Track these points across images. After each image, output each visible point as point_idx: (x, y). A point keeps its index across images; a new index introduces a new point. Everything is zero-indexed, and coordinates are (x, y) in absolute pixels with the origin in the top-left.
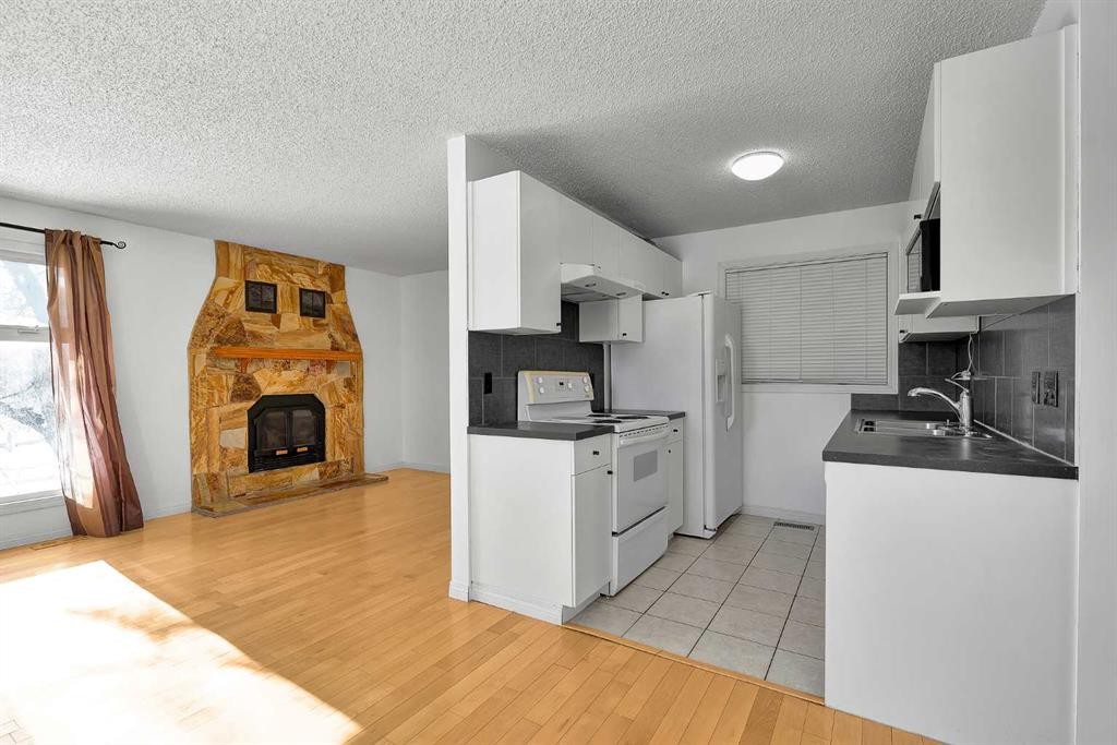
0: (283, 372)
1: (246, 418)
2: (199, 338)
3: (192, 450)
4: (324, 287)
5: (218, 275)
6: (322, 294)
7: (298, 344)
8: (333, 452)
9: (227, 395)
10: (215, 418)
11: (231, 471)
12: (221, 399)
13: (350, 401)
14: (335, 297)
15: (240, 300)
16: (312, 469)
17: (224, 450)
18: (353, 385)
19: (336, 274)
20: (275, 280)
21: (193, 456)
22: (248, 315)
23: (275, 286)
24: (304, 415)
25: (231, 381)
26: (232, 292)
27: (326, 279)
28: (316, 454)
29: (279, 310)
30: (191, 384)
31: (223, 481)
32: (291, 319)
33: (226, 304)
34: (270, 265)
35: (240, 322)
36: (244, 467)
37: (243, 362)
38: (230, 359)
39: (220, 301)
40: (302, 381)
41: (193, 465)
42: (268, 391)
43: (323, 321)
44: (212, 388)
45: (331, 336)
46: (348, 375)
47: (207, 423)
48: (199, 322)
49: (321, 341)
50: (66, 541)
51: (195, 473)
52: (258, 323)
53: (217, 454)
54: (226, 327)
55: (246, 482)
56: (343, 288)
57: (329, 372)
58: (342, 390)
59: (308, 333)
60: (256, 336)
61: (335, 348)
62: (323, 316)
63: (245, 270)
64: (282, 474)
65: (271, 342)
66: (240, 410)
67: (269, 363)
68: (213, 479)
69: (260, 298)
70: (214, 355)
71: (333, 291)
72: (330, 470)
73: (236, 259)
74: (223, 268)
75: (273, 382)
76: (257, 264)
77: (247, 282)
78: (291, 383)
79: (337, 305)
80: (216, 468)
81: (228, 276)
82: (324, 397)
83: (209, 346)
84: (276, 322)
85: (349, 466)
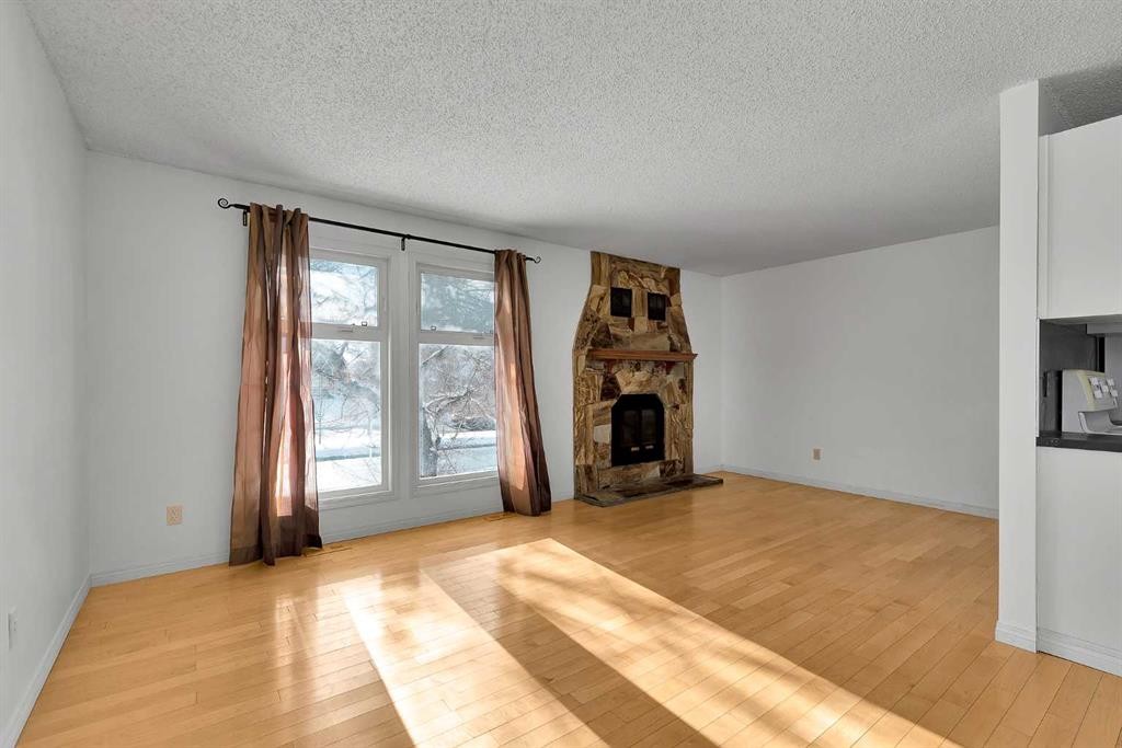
0: (637, 373)
1: (610, 415)
2: (581, 341)
3: (575, 442)
4: (665, 291)
5: (592, 284)
6: (663, 297)
7: (646, 346)
8: (672, 454)
9: (598, 393)
10: (591, 414)
11: (599, 463)
12: (595, 399)
13: (683, 402)
14: (672, 300)
15: (607, 307)
16: (654, 467)
17: (596, 444)
18: (685, 386)
19: (673, 276)
20: (631, 285)
21: (575, 448)
22: (611, 320)
23: (630, 291)
24: (648, 413)
25: (601, 381)
26: (602, 299)
27: (666, 283)
28: (657, 454)
29: (634, 314)
30: (575, 383)
31: (595, 473)
32: (642, 323)
33: (598, 310)
34: (628, 272)
35: (607, 326)
36: (608, 463)
37: (610, 363)
38: (602, 360)
39: (594, 308)
40: (649, 381)
41: (576, 456)
42: (626, 390)
43: (665, 324)
44: (588, 387)
45: (670, 338)
46: (682, 377)
47: (585, 419)
48: (581, 326)
49: (662, 342)
51: (577, 463)
52: (618, 327)
53: (592, 447)
54: (598, 331)
55: (609, 475)
56: (679, 291)
57: (668, 373)
58: (677, 391)
59: (651, 335)
60: (618, 339)
61: (673, 349)
62: (664, 319)
63: (611, 277)
64: (635, 470)
65: (628, 344)
66: (606, 408)
67: (626, 365)
68: (588, 470)
69: (621, 303)
70: (591, 357)
71: (672, 294)
72: (668, 468)
73: (605, 267)
74: (596, 278)
75: (630, 382)
76: (619, 271)
77: (613, 289)
78: (641, 384)
79: (674, 308)
80: (590, 462)
81: (599, 284)
82: (664, 397)
83: (587, 348)
84: (631, 325)
85: (681, 466)
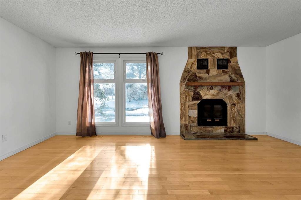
0: (210, 91)
1: (197, 107)
2: (183, 79)
3: (180, 115)
4: (227, 56)
5: (189, 59)
6: (226, 60)
7: (217, 80)
8: (231, 123)
9: (191, 98)
10: (187, 106)
11: (192, 124)
12: (189, 100)
13: (238, 103)
14: (232, 60)
15: (195, 66)
16: (221, 128)
17: (190, 117)
18: (241, 96)
19: (233, 51)
20: (208, 57)
21: (180, 117)
22: (198, 71)
23: (207, 59)
24: (218, 107)
25: (192, 94)
26: (193, 64)
27: (228, 53)
28: (223, 122)
29: (209, 68)
30: (180, 94)
31: (189, 127)
32: (214, 71)
33: (191, 68)
34: (206, 52)
35: (195, 73)
36: (196, 124)
37: (196, 87)
38: (191, 86)
39: (189, 67)
40: (217, 94)
41: (181, 120)
42: (205, 97)
43: (227, 70)
44: (186, 96)
45: (230, 76)
46: (238, 92)
47: (185, 107)
48: (183, 75)
49: (226, 78)
50: (149, 136)
51: (181, 123)
52: (201, 73)
53: (188, 117)
54: (191, 76)
55: (196, 129)
56: (236, 56)
57: (229, 91)
58: (235, 98)
59: (220, 75)
60: (200, 78)
61: (232, 80)
62: (227, 69)
63: (197, 55)
64: (209, 128)
65: (206, 79)
66: (195, 104)
67: (205, 88)
68: (186, 126)
69: (202, 64)
70: (187, 85)
71: (231, 58)
72: (229, 130)
73: (194, 52)
74: (190, 56)
75: (207, 94)
76: (201, 53)
77: (198, 60)
78: (213, 95)
79: (233, 63)
80: (187, 123)
81: (191, 58)
82: (227, 101)
83: (186, 82)
84: (208, 72)
85: (237, 130)
